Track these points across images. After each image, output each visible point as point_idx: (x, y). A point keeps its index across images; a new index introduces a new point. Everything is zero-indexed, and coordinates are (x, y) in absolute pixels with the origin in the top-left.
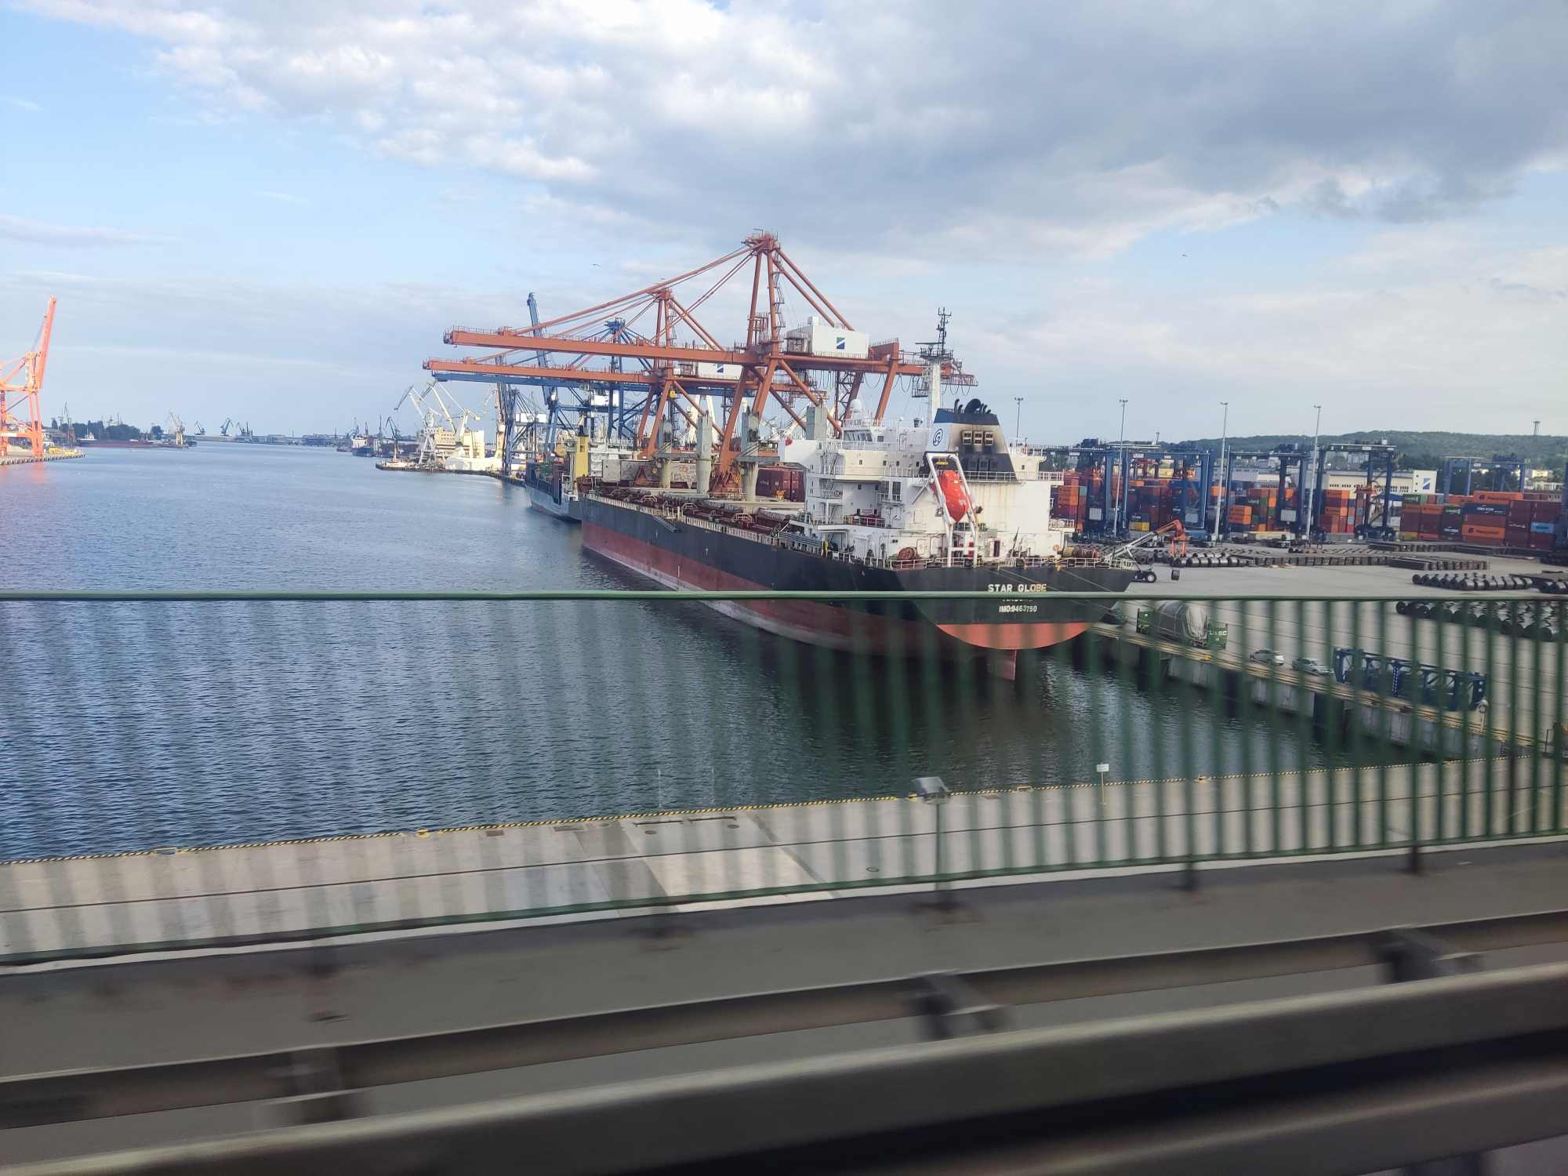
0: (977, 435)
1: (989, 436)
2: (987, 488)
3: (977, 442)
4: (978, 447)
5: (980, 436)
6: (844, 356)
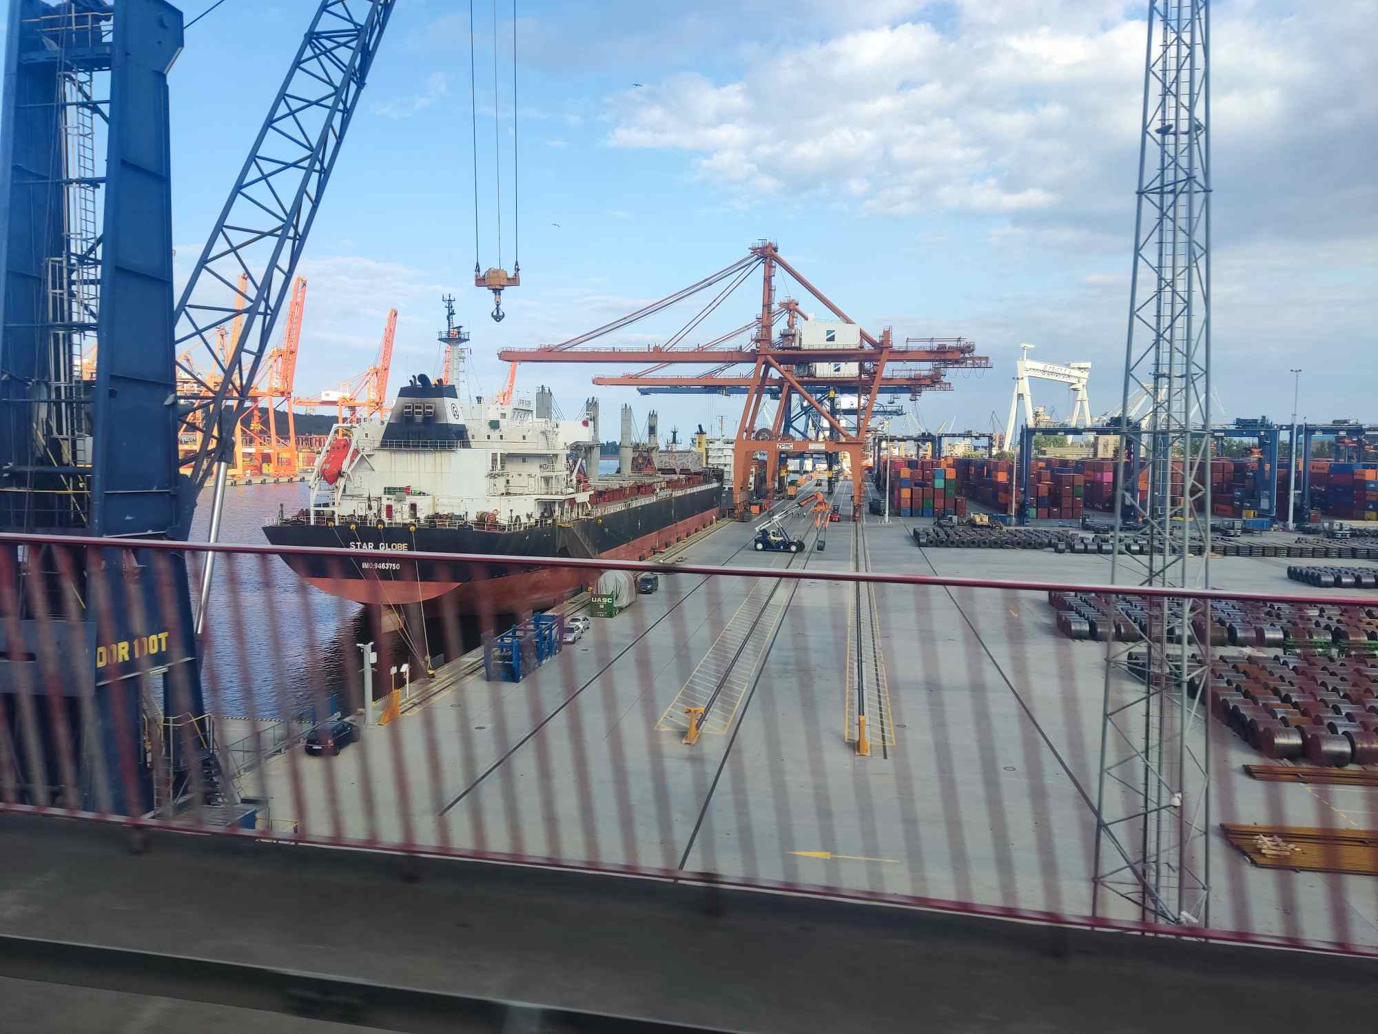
0: (417, 407)
1: (428, 408)
2: (422, 456)
3: (417, 413)
4: (419, 418)
5: (420, 408)
6: (834, 347)
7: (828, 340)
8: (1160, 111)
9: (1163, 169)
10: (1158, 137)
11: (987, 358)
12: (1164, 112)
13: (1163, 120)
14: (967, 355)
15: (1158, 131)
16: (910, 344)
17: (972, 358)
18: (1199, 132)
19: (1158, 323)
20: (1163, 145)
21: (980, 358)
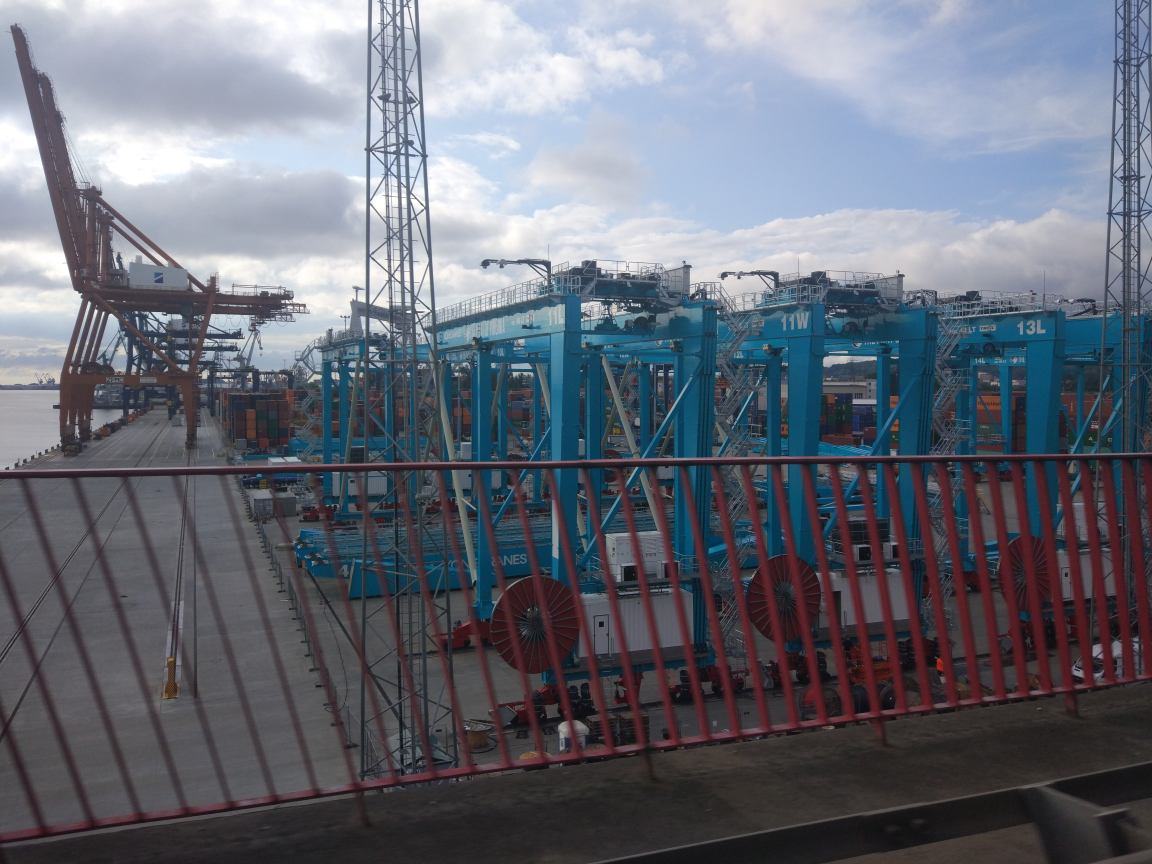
6: (163, 289)
7: (157, 281)
8: (381, 79)
9: (386, 133)
10: (380, 103)
11: (304, 306)
12: (384, 82)
13: (384, 89)
14: (287, 302)
15: (380, 98)
16: (236, 289)
17: (293, 305)
18: (413, 105)
19: (390, 266)
20: (384, 111)
21: (300, 305)
